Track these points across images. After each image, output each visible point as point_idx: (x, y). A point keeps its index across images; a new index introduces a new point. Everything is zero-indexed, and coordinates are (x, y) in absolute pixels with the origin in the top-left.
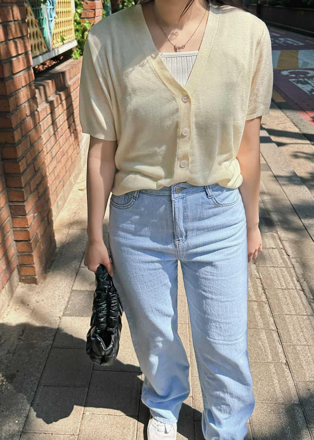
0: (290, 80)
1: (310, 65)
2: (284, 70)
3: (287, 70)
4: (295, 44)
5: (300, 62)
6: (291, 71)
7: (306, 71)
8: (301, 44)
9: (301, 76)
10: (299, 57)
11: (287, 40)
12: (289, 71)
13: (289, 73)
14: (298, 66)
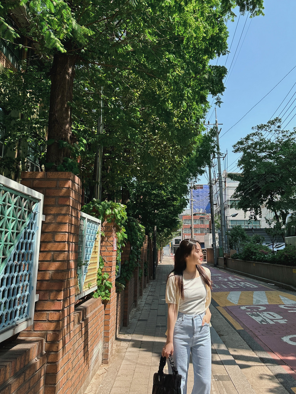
0: (247, 313)
1: (261, 302)
2: (242, 306)
3: (244, 306)
4: (252, 287)
5: (254, 300)
6: (247, 306)
7: (258, 306)
8: (256, 287)
9: (255, 310)
10: (254, 296)
11: (246, 284)
12: (246, 307)
13: (246, 308)
14: (252, 303)
